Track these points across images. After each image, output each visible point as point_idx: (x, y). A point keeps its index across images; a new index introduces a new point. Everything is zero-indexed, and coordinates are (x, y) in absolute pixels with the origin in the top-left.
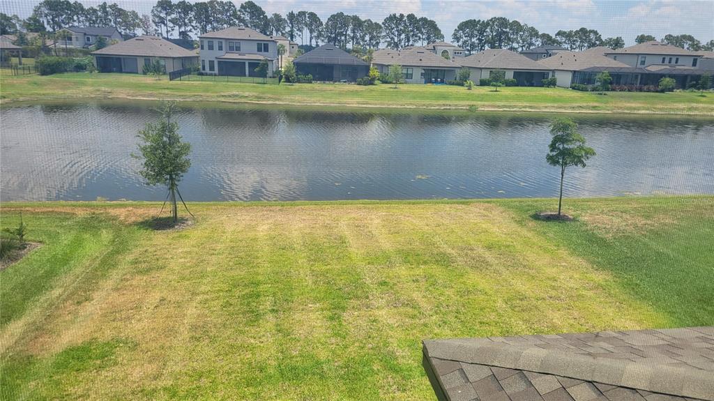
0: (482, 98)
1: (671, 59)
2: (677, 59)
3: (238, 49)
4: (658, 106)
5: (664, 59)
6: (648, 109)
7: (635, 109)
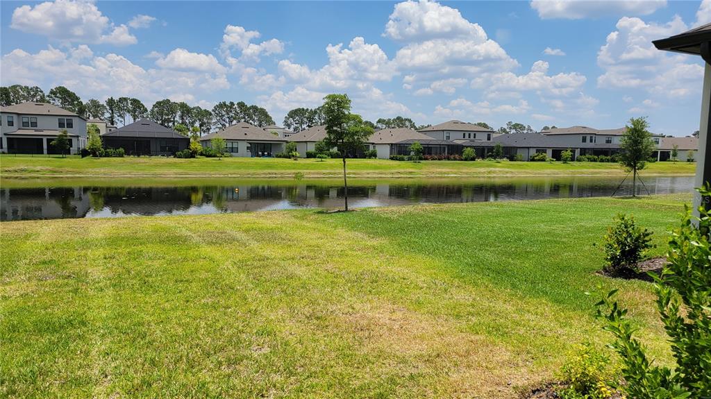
0: (307, 167)
1: (469, 134)
2: (475, 134)
3: (34, 124)
4: (464, 171)
5: (464, 134)
6: (456, 174)
7: (445, 173)
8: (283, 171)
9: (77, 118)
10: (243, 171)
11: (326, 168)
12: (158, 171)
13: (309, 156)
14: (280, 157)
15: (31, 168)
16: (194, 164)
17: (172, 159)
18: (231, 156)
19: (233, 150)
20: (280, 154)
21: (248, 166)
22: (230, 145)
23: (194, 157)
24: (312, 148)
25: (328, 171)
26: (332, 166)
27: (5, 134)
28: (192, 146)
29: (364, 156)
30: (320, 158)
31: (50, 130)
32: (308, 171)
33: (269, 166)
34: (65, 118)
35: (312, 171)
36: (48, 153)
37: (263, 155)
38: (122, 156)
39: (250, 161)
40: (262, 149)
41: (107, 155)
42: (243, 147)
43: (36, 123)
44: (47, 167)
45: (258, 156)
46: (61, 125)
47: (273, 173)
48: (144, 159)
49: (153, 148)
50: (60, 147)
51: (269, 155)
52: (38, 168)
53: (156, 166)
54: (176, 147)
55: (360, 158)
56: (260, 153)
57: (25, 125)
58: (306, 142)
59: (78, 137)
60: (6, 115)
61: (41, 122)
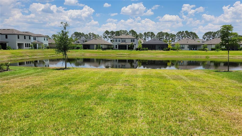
0: (211, 54)
8: (201, 55)
9: (136, 39)
10: (186, 55)
11: (219, 55)
12: (158, 55)
13: (212, 50)
14: (200, 50)
15: (124, 54)
16: (169, 53)
17: (162, 51)
18: (182, 50)
19: (183, 48)
20: (200, 49)
21: (187, 53)
22: (181, 46)
23: (169, 50)
24: (213, 47)
25: (220, 56)
26: (222, 54)
27: (118, 44)
28: (169, 47)
29: (238, 50)
30: (217, 50)
31: (129, 42)
32: (212, 55)
33: (196, 54)
34: (133, 39)
35: (213, 55)
36: (128, 49)
37: (194, 50)
38: (147, 50)
39: (188, 51)
40: (193, 47)
41: (143, 50)
42: (186, 47)
43: (125, 41)
44: (128, 54)
45: (192, 50)
46: (132, 41)
47: (197, 56)
48: (154, 51)
49: (156, 47)
50: (131, 48)
51: (196, 50)
52: (125, 54)
53: (157, 53)
54: (163, 47)
55: (235, 50)
56: (193, 49)
57: (123, 41)
58: (211, 44)
59: (136, 44)
60: (118, 39)
61: (127, 40)
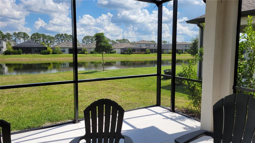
1: (148, 45)
2: (150, 45)
5: (146, 45)
13: (92, 53)
14: (81, 54)
18: (63, 54)
22: (62, 50)
23: (49, 54)
24: (92, 50)
29: (111, 53)
38: (21, 54)
39: (69, 55)
41: (15, 54)
42: (67, 50)
59: (3, 47)
